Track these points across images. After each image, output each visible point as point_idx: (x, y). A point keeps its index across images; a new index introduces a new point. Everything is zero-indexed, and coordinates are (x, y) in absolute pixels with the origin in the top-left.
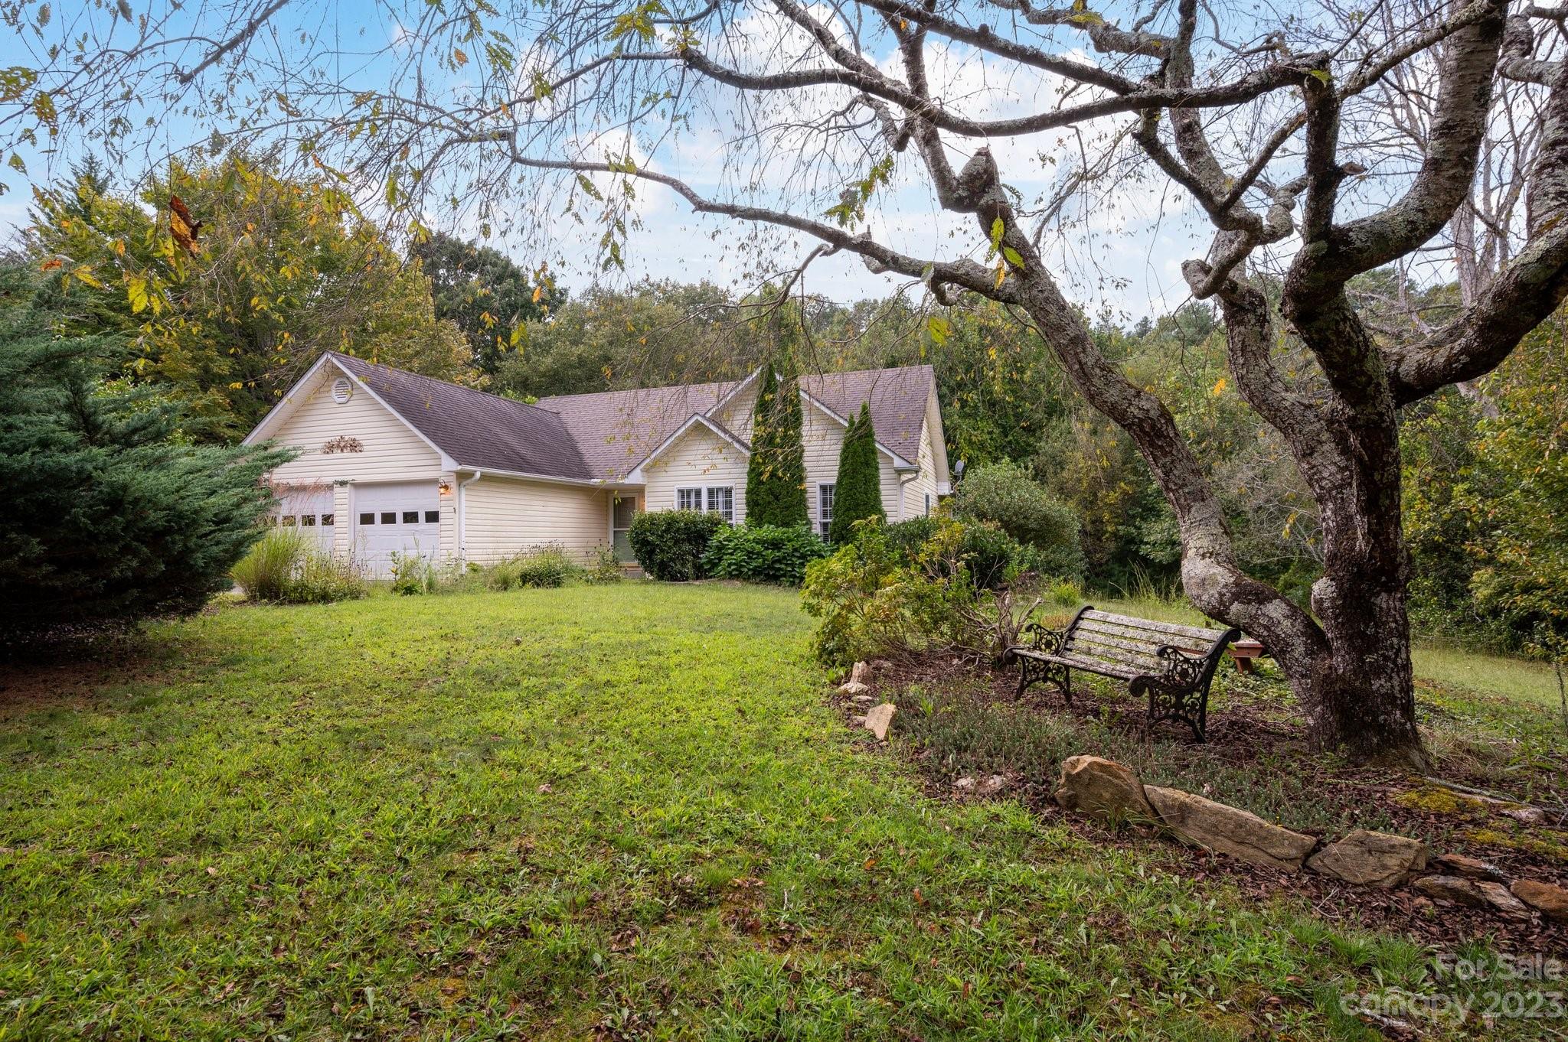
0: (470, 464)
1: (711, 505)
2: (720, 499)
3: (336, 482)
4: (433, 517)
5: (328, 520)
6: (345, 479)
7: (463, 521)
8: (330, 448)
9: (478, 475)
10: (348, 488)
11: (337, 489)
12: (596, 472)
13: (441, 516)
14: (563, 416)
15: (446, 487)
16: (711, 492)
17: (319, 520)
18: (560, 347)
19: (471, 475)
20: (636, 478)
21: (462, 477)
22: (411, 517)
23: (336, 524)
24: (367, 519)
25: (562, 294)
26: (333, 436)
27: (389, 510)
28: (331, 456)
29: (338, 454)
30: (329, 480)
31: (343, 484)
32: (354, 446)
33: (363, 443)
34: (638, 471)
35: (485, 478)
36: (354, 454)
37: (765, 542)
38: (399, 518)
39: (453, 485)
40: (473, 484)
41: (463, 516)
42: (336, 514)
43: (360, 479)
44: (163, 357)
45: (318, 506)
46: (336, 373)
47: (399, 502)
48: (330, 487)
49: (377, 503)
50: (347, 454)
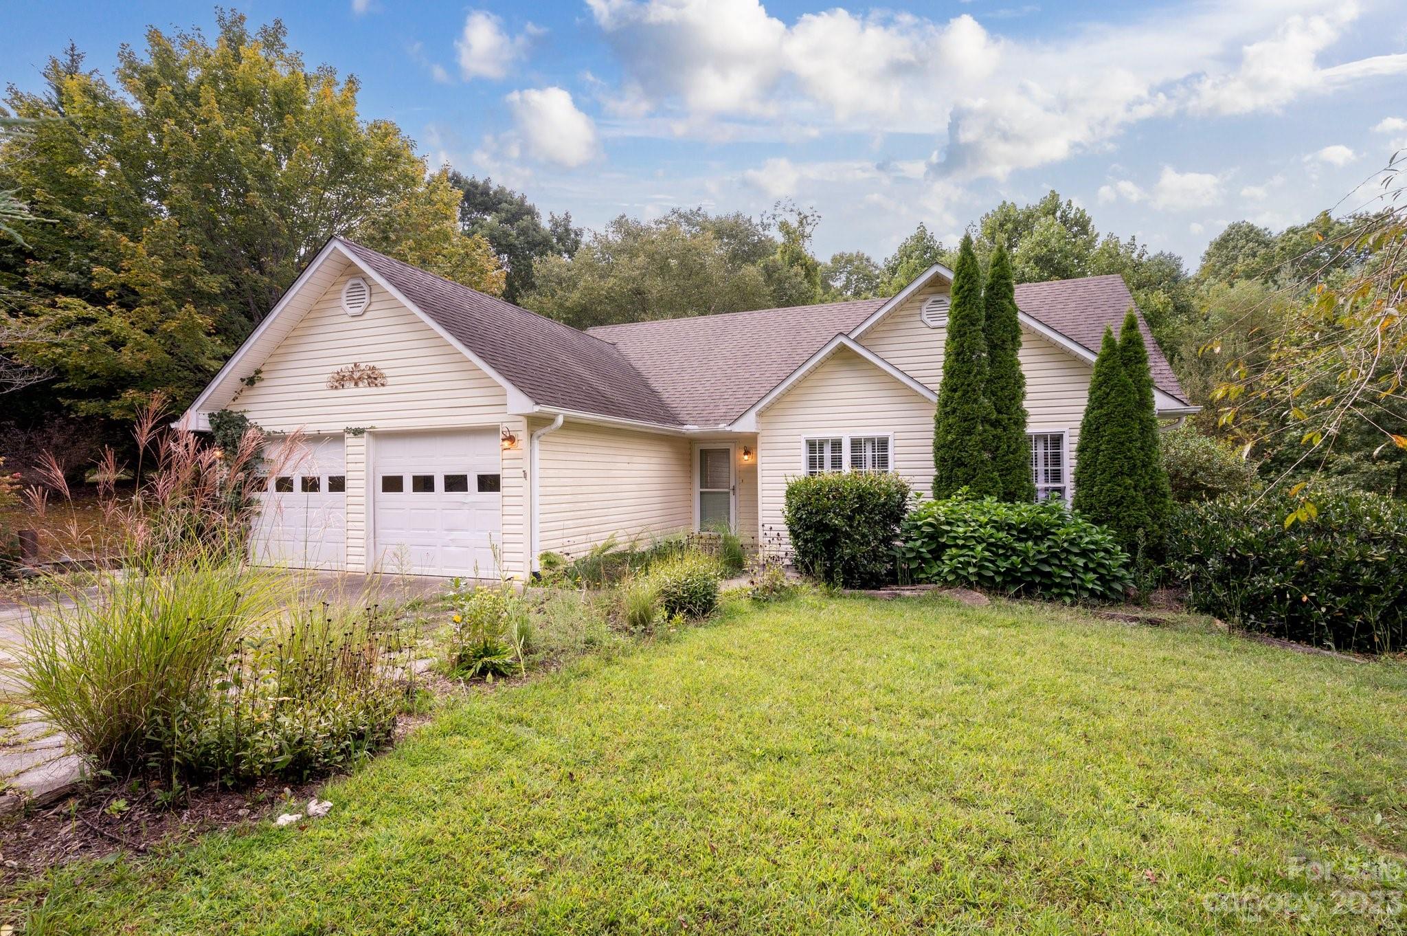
0: (548, 403)
1: (856, 462)
2: (869, 453)
3: (348, 430)
4: (489, 483)
5: (337, 484)
6: (361, 425)
7: (537, 491)
8: (340, 381)
9: (560, 420)
10: (363, 440)
11: (350, 440)
12: (683, 416)
13: (503, 482)
14: (620, 346)
15: (511, 439)
16: (856, 444)
17: (324, 484)
18: (587, 280)
19: (549, 420)
20: (747, 425)
21: (536, 423)
22: (456, 483)
23: (348, 491)
24: (392, 484)
25: (576, 235)
26: (344, 363)
27: (423, 472)
28: (340, 392)
29: (350, 389)
30: (338, 428)
31: (358, 432)
32: (373, 378)
33: (386, 372)
34: (752, 414)
35: (569, 425)
36: (374, 390)
37: (1010, 527)
38: (439, 483)
39: (522, 436)
40: (553, 434)
41: (537, 482)
42: (348, 476)
43: (381, 426)
44: (125, 264)
45: (322, 464)
46: (349, 270)
47: (439, 461)
48: (338, 438)
49: (408, 463)
50: (363, 389)
